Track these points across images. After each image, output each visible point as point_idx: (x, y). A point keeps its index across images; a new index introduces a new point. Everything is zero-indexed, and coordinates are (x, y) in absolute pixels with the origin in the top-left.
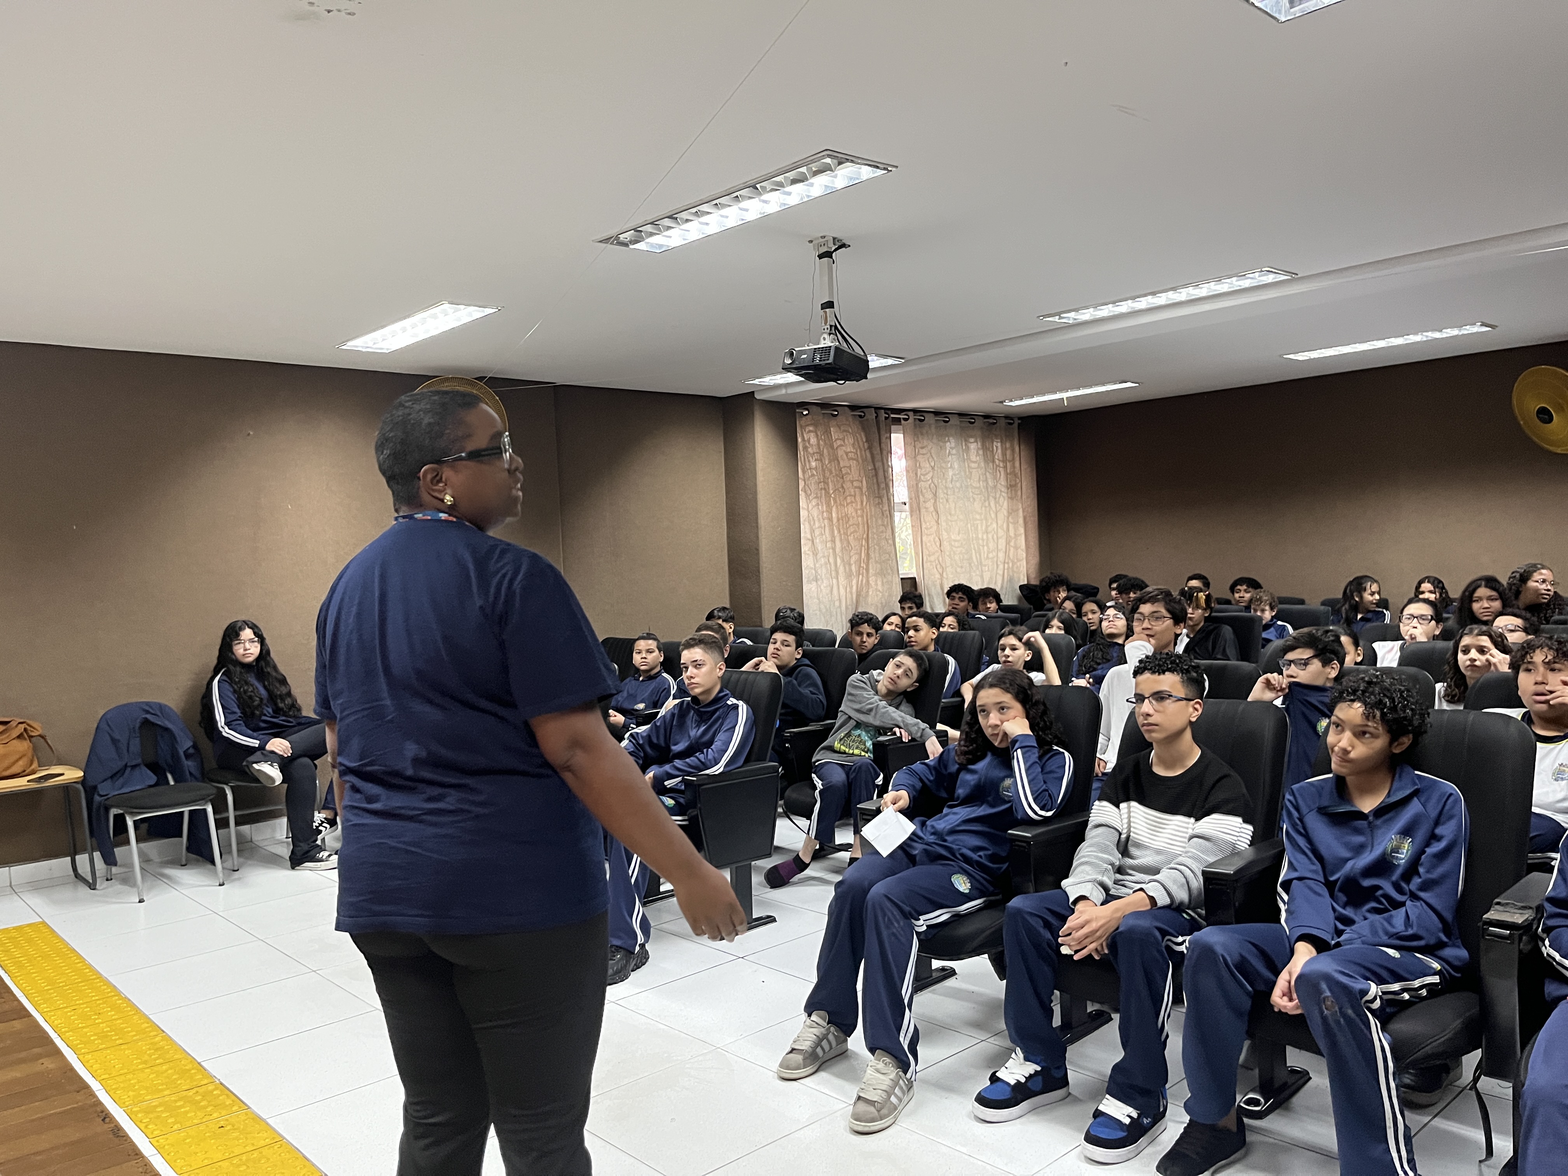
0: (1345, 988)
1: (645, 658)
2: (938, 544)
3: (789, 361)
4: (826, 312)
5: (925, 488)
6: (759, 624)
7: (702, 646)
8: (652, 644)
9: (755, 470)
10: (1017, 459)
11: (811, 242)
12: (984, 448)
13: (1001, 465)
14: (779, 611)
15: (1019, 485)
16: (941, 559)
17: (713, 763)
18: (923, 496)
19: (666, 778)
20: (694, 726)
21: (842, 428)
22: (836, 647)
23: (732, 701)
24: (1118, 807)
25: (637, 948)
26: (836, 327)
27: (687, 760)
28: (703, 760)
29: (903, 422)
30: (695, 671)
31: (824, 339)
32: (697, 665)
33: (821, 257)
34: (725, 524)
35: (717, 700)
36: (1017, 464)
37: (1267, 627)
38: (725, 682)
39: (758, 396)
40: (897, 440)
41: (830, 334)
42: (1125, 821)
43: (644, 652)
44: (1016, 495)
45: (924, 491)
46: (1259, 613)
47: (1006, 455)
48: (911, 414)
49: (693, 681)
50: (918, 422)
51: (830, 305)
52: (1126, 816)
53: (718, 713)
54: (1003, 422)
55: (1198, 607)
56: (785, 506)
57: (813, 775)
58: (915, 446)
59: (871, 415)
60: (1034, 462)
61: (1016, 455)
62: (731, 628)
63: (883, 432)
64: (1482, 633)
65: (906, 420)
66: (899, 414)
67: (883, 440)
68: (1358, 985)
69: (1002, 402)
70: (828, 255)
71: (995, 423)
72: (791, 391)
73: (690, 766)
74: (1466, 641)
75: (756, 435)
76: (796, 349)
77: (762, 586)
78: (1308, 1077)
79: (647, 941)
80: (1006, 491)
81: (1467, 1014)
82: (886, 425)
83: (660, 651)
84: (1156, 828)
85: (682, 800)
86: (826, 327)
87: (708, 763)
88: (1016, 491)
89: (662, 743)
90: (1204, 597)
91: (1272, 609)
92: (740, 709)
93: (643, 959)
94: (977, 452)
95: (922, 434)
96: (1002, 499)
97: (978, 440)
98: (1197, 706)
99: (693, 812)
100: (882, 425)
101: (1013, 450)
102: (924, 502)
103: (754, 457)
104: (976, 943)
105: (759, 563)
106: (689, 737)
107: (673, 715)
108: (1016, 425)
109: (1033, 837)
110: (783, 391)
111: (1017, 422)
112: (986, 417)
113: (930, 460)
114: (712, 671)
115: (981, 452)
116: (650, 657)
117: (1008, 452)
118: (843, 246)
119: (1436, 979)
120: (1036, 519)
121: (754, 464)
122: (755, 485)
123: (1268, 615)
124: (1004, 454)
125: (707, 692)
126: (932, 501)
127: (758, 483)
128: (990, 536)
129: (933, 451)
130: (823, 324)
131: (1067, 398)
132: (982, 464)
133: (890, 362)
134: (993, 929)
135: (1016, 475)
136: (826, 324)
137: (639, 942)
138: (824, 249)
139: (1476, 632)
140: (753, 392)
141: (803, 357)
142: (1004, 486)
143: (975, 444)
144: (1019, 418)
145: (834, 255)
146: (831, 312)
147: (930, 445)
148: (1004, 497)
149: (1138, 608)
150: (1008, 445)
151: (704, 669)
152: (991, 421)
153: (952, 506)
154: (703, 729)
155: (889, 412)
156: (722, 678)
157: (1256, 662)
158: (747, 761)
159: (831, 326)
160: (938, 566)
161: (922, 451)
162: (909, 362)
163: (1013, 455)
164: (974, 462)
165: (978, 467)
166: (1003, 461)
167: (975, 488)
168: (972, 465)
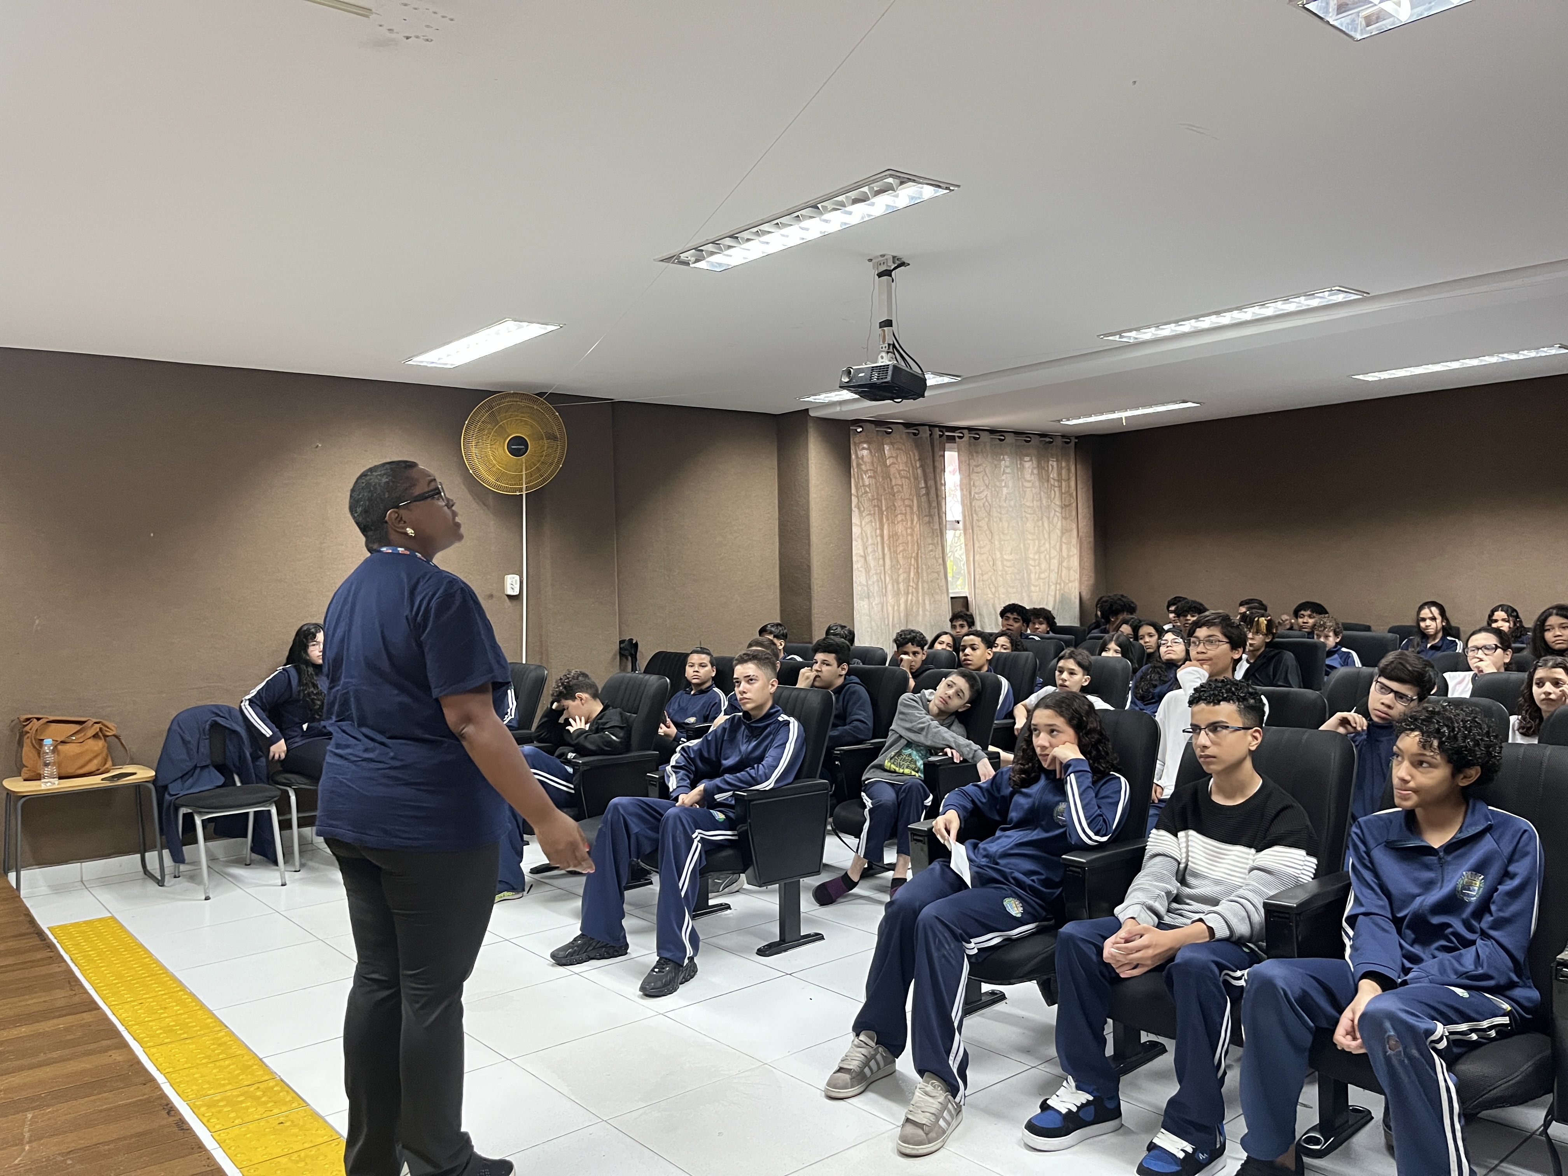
0: (1411, 1028)
1: (697, 672)
2: (991, 563)
3: (847, 380)
4: (884, 331)
5: (979, 507)
6: (808, 640)
7: (756, 661)
8: (705, 658)
9: (808, 486)
10: (1073, 479)
11: (870, 260)
12: (1039, 467)
13: (1056, 484)
14: (829, 629)
15: (1074, 505)
16: (993, 578)
17: (764, 778)
18: (977, 515)
19: (715, 791)
20: (745, 741)
21: (896, 447)
22: (887, 665)
23: (783, 717)
24: (1176, 836)
25: (686, 961)
26: (894, 346)
27: (738, 774)
28: (754, 775)
29: (957, 440)
30: (748, 686)
31: (882, 358)
32: (750, 679)
33: (880, 275)
34: (777, 540)
35: (768, 715)
36: (1073, 484)
37: (1330, 653)
38: (777, 698)
39: (812, 414)
40: (951, 458)
41: (888, 352)
42: (1184, 850)
43: (696, 666)
44: (1070, 516)
45: (978, 509)
46: (1322, 640)
47: (1061, 474)
48: (966, 432)
49: (745, 696)
50: (972, 440)
51: (888, 323)
52: (1184, 845)
53: (769, 729)
54: (1059, 441)
55: (1258, 632)
56: (837, 522)
57: (863, 794)
58: (969, 464)
59: (925, 433)
60: (1090, 482)
61: (1071, 475)
62: (781, 645)
63: (936, 449)
64: (1556, 666)
65: (960, 438)
66: (954, 432)
67: (937, 458)
68: (1424, 1024)
69: (1059, 421)
70: (888, 273)
71: (1051, 442)
72: (845, 408)
73: (741, 781)
74: (1540, 673)
75: (809, 450)
76: (854, 367)
77: (813, 603)
78: (1369, 1118)
79: (695, 954)
80: (1060, 511)
81: (1538, 1057)
82: (940, 443)
83: (712, 666)
84: (1215, 858)
85: (731, 815)
86: (884, 346)
87: (759, 779)
88: (1070, 511)
89: (713, 757)
90: (1266, 622)
91: (1336, 634)
92: (791, 725)
93: (691, 972)
94: (1032, 471)
95: (977, 452)
96: (1056, 518)
97: (1033, 458)
98: (1257, 735)
99: (743, 827)
100: (936, 443)
101: (1069, 470)
102: (978, 520)
103: (807, 474)
104: (1027, 968)
105: (810, 580)
106: (740, 751)
107: (724, 729)
108: (1072, 444)
109: (1088, 862)
110: (838, 409)
111: (1074, 440)
112: (1043, 435)
113: (985, 478)
114: (764, 687)
115: (1035, 471)
116: (703, 671)
117: (1064, 472)
118: (903, 264)
119: (1506, 1020)
120: (1092, 539)
121: (807, 481)
122: (808, 502)
123: (1331, 641)
124: (1059, 474)
125: (759, 707)
126: (986, 520)
127: (810, 499)
128: (1042, 556)
129: (987, 470)
130: (881, 343)
131: (1126, 417)
132: (1037, 484)
133: (946, 380)
134: (1044, 955)
135: (1071, 495)
136: (884, 342)
137: (688, 956)
138: (883, 268)
139: (1550, 664)
140: (807, 410)
141: (860, 375)
142: (1058, 506)
143: (1030, 463)
144: (1076, 437)
145: (893, 273)
146: (889, 330)
147: (985, 464)
148: (1058, 517)
149: (1194, 632)
150: (1064, 464)
151: (757, 685)
152: (1048, 440)
153: (1006, 525)
154: (753, 744)
155: (944, 430)
156: (774, 695)
157: (1319, 690)
158: (797, 777)
159: (889, 345)
160: (991, 586)
161: (976, 469)
162: (966, 380)
163: (1069, 475)
164: (1029, 481)
165: (1033, 486)
166: (1058, 481)
167: (1029, 507)
168: (1026, 484)
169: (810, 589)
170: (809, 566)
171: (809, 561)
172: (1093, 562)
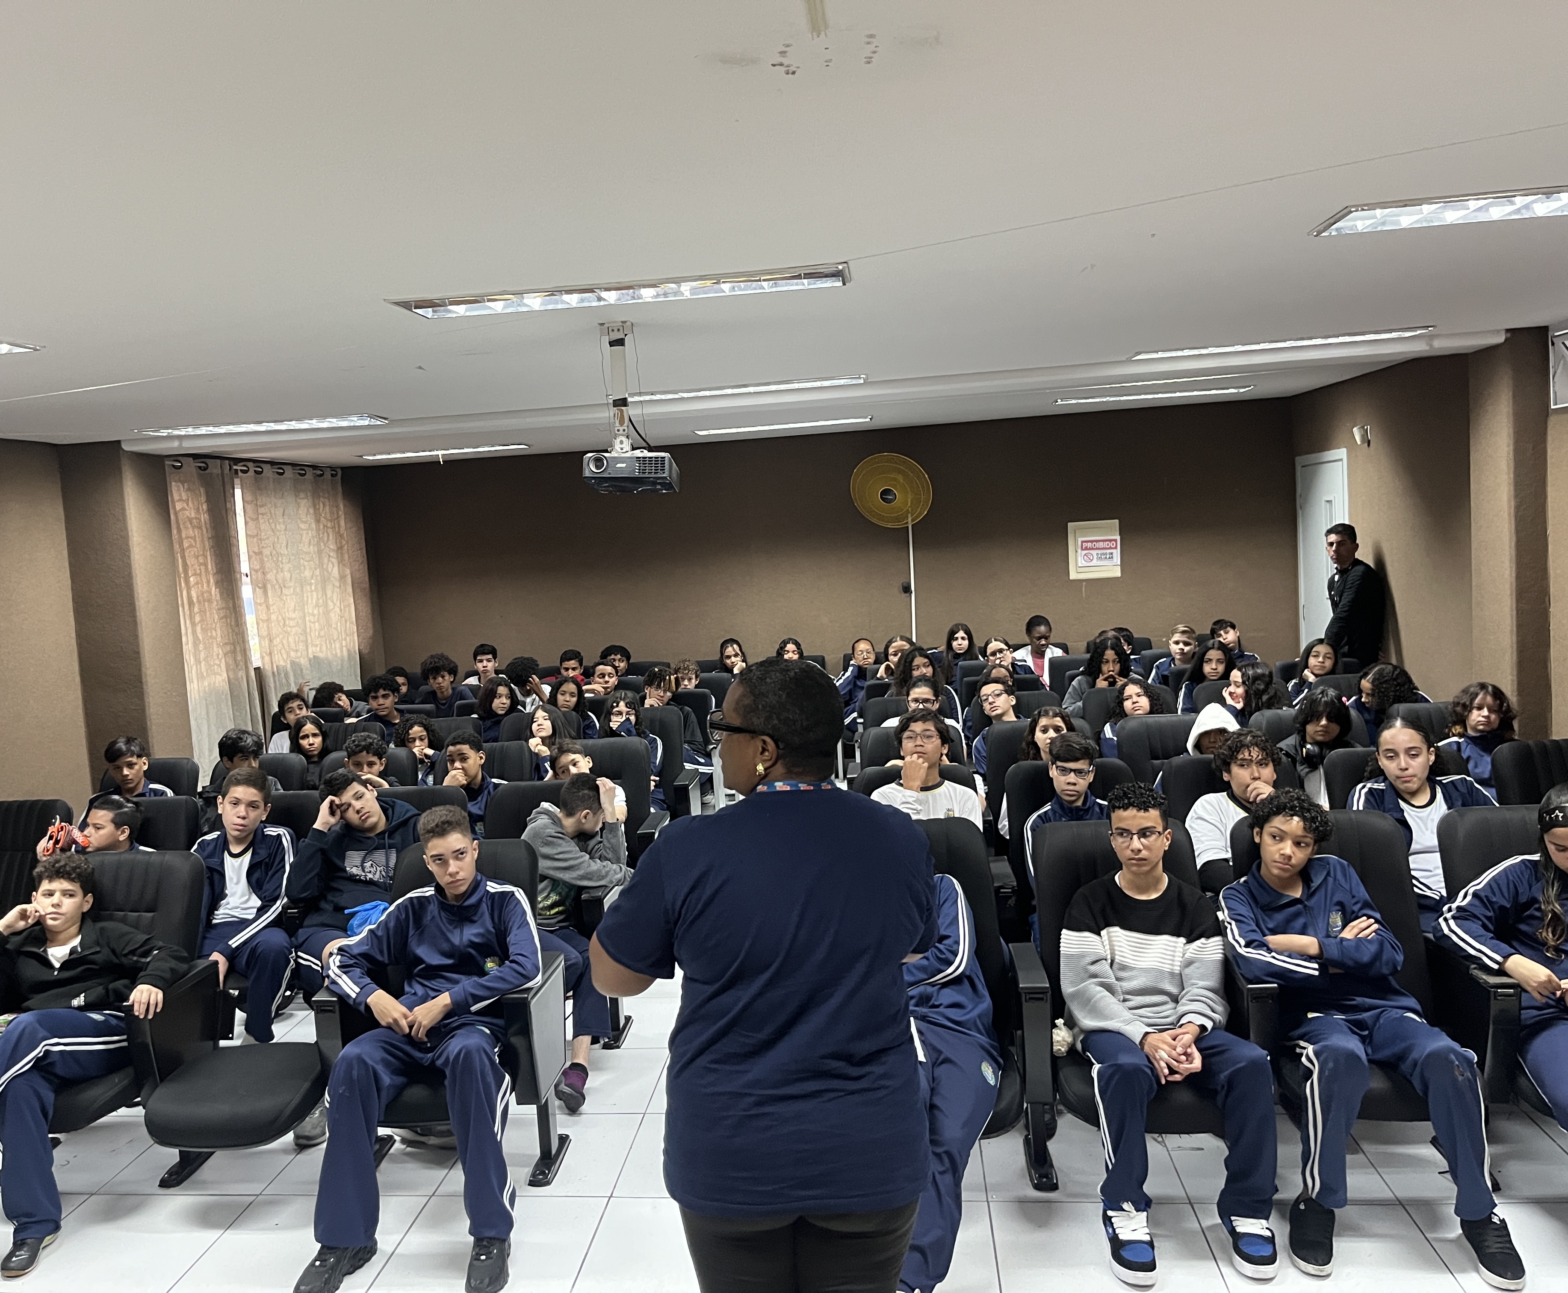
4: (622, 411)
9: (127, 545)
10: (343, 517)
11: (602, 325)
12: (314, 506)
13: (329, 525)
15: (346, 547)
16: (285, 642)
18: (265, 565)
19: (471, 1002)
23: (493, 887)
24: (1099, 935)
28: (521, 970)
29: (240, 474)
30: (459, 864)
31: (621, 442)
33: (612, 344)
36: (343, 523)
39: (126, 447)
42: (1107, 947)
44: (344, 559)
45: (266, 559)
47: (333, 512)
48: (250, 464)
50: (277, 476)
51: (620, 401)
52: (1106, 943)
54: (328, 474)
55: (669, 689)
56: (164, 591)
58: (256, 505)
59: (215, 468)
60: (361, 520)
61: (340, 513)
62: (145, 764)
63: (227, 487)
64: (1055, 715)
65: (245, 471)
66: (242, 465)
67: (228, 496)
70: (620, 342)
71: (322, 475)
73: (504, 981)
74: (1043, 721)
75: (126, 498)
80: (335, 556)
82: (229, 479)
84: (1138, 949)
86: (621, 429)
88: (344, 555)
92: (517, 896)
94: (308, 511)
95: (260, 489)
96: (330, 565)
97: (309, 495)
98: (1168, 836)
100: (227, 479)
101: (339, 507)
102: (266, 572)
103: (125, 528)
108: (340, 477)
111: (342, 473)
112: (314, 467)
113: (270, 521)
114: (472, 859)
115: (311, 511)
117: (334, 510)
121: (125, 538)
122: (129, 566)
124: (331, 512)
126: (275, 572)
127: (133, 563)
129: (272, 511)
130: (617, 424)
132: (314, 526)
133: (374, 422)
135: (341, 536)
140: (119, 442)
141: (619, 465)
142: (333, 550)
143: (305, 500)
144: (342, 469)
146: (625, 410)
148: (333, 563)
151: (467, 860)
152: (319, 472)
153: (287, 575)
155: (230, 462)
161: (261, 510)
162: (393, 422)
164: (305, 522)
165: (310, 528)
166: (331, 521)
167: (306, 553)
168: (302, 526)
169: (141, 682)
170: (138, 653)
171: (138, 646)
172: (369, 611)
